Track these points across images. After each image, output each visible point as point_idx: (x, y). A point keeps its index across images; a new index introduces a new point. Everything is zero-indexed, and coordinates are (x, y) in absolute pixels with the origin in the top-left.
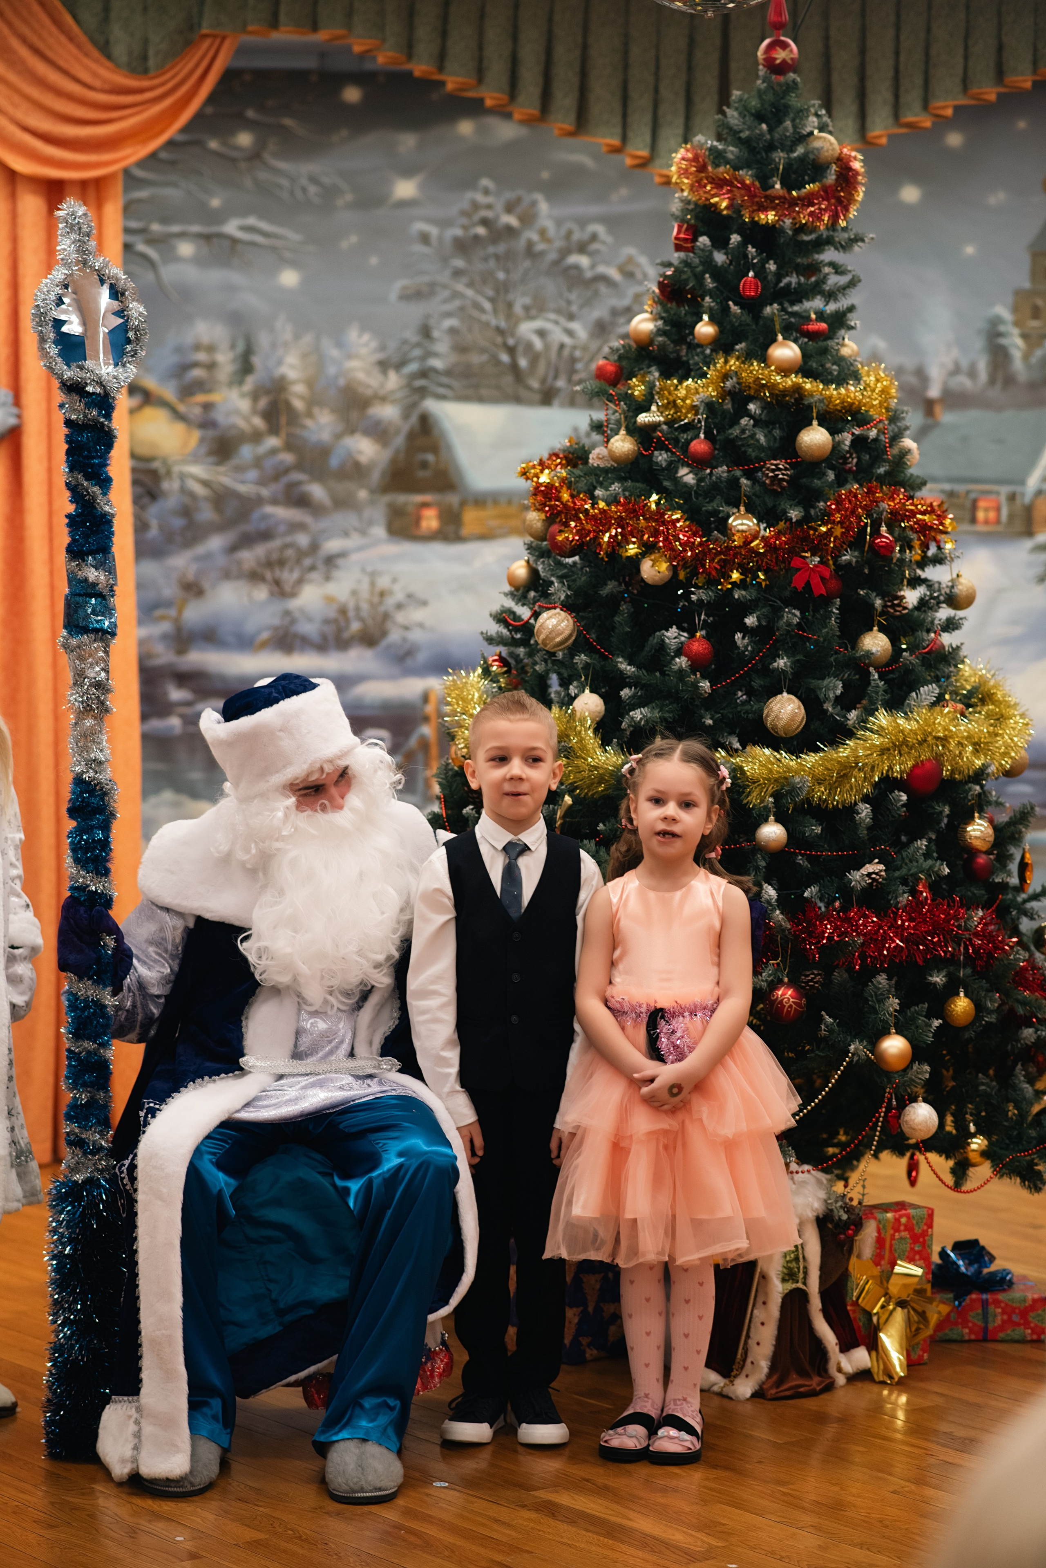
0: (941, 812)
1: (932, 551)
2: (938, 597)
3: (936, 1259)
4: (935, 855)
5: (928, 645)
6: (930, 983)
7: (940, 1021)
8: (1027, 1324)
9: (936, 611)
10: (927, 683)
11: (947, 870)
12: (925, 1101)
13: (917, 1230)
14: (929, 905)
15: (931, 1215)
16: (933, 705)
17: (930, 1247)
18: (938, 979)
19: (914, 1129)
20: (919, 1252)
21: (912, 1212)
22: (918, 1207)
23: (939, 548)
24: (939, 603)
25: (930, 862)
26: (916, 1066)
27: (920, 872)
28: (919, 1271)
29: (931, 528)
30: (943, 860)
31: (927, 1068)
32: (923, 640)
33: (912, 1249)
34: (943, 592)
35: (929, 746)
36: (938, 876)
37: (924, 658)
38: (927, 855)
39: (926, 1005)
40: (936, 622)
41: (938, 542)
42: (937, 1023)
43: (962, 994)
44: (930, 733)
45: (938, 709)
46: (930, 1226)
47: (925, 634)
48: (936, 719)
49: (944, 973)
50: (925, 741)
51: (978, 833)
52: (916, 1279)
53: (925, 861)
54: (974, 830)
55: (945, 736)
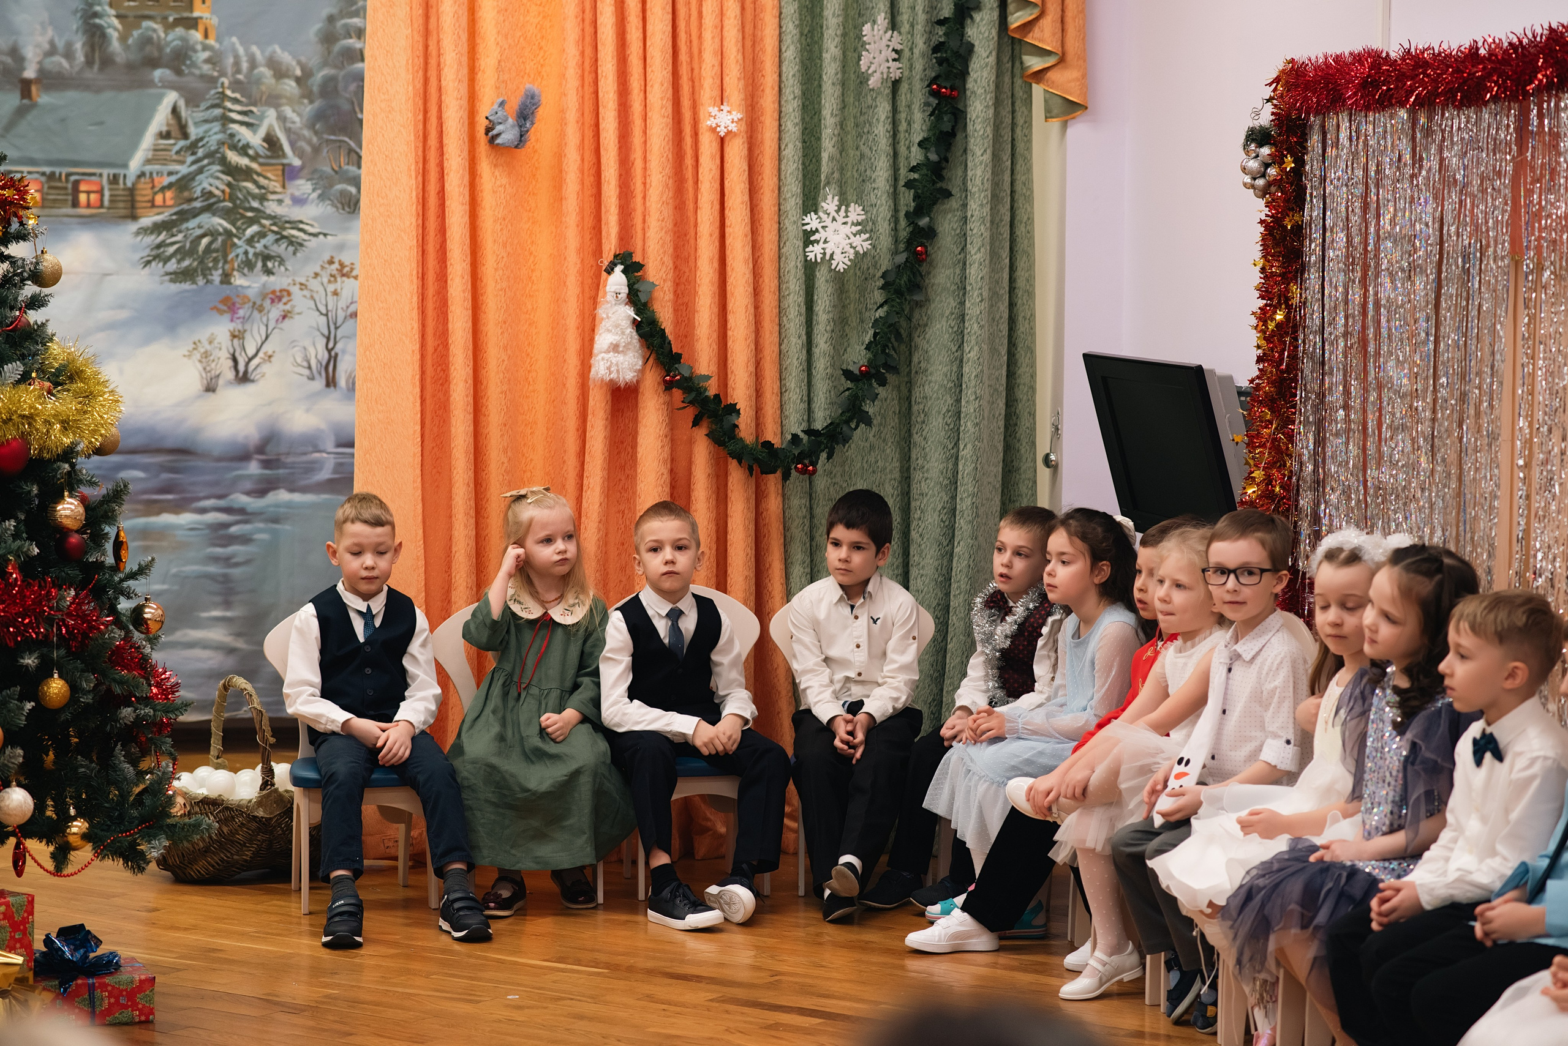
0: (29, 492)
1: (15, 226)
2: (21, 273)
3: (39, 946)
4: (24, 535)
5: (12, 323)
6: (22, 666)
7: (33, 704)
8: (134, 1006)
9: (21, 288)
10: (10, 360)
11: (37, 551)
12: (19, 785)
13: (17, 918)
14: (19, 587)
15: (31, 901)
16: (18, 382)
17: (32, 934)
18: (30, 661)
19: (9, 815)
20: (19, 940)
21: (10, 899)
22: (18, 894)
23: (22, 224)
24: (23, 280)
25: (18, 543)
26: (8, 750)
27: (9, 553)
28: (19, 960)
29: (11, 203)
30: (32, 541)
31: (20, 752)
32: (6, 318)
33: (13, 938)
34: (27, 269)
35: (14, 425)
36: (28, 556)
37: (8, 335)
38: (16, 536)
39: (19, 688)
40: (20, 299)
41: (20, 218)
42: (29, 706)
43: (56, 676)
44: (16, 412)
45: (22, 387)
46: (31, 913)
47: (8, 311)
48: (21, 397)
49: (36, 655)
50: (11, 419)
51: (68, 512)
52: (17, 968)
53: (14, 541)
54: (64, 509)
55: (31, 414)
